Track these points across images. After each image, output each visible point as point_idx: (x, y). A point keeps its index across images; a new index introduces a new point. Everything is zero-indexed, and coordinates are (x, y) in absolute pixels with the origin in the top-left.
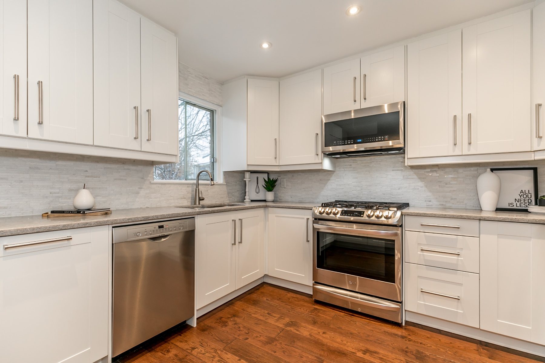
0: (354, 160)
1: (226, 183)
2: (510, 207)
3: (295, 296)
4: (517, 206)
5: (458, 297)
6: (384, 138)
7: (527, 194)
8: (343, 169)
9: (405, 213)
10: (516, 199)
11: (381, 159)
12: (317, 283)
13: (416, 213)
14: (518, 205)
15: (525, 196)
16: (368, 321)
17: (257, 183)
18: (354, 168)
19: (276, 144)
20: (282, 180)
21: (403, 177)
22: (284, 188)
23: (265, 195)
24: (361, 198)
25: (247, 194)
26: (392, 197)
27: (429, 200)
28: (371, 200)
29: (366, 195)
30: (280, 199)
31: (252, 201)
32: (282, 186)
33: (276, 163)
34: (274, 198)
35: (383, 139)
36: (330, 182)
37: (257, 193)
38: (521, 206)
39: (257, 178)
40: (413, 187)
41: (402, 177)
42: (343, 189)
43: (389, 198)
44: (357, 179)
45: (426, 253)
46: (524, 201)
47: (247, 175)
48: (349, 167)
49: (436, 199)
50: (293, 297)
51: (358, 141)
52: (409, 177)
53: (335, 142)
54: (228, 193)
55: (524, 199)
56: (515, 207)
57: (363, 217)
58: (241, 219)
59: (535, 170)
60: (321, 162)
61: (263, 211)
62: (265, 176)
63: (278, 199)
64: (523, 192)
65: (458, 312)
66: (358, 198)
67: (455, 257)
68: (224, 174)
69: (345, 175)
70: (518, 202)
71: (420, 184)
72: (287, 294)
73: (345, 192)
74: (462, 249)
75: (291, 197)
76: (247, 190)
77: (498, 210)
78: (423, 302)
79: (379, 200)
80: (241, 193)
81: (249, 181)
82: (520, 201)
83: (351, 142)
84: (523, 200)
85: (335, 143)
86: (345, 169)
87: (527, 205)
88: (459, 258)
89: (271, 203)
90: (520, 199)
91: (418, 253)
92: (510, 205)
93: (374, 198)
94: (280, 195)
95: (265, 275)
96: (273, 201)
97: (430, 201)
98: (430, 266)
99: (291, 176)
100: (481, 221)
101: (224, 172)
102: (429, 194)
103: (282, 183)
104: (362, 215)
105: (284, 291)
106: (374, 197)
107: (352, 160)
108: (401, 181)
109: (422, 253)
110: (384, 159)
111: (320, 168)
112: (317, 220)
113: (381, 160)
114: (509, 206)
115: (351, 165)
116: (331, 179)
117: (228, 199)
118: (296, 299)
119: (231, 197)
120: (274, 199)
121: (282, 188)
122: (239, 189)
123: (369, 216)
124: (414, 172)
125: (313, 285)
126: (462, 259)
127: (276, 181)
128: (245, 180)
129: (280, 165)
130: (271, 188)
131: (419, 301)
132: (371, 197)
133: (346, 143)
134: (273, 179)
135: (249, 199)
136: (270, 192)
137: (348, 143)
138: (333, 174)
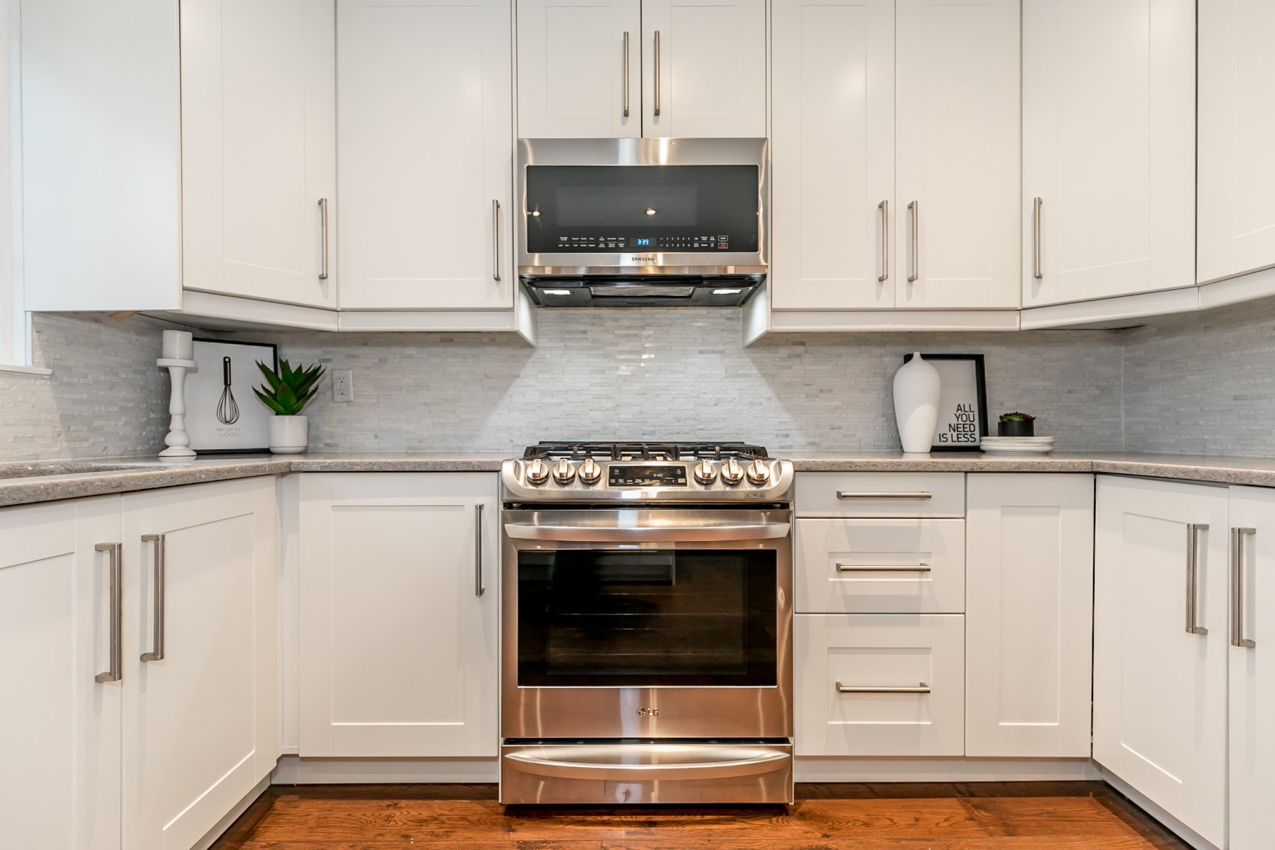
0: (595, 317)
1: (49, 371)
2: (943, 444)
3: (425, 814)
4: (953, 441)
5: (922, 685)
6: (716, 243)
7: (967, 413)
8: (562, 345)
9: (801, 464)
10: (950, 425)
11: (670, 319)
12: (513, 741)
13: (828, 463)
14: (955, 439)
15: (964, 418)
16: (703, 827)
17: (227, 383)
18: (594, 341)
19: (324, 222)
20: (337, 374)
21: (726, 371)
22: (345, 405)
23: (268, 431)
24: (615, 433)
25: (176, 424)
26: (699, 427)
27: (786, 432)
28: (645, 437)
29: (627, 424)
30: (328, 445)
31: (201, 454)
32: (338, 397)
33: (326, 296)
34: (308, 443)
35: (712, 245)
36: (518, 382)
37: (227, 422)
38: (960, 440)
39: (227, 363)
40: (750, 400)
41: (724, 372)
42: (561, 404)
43: (692, 431)
44: (603, 376)
45: (848, 579)
46: (964, 428)
47: (177, 344)
48: (580, 339)
49: (800, 429)
50: (421, 822)
51: (640, 242)
52: (740, 372)
53: (565, 239)
54: (66, 420)
55: (964, 425)
56: (949, 443)
57: (685, 484)
58: (156, 538)
59: (979, 360)
60: (511, 306)
61: (274, 487)
62: (266, 356)
63: (321, 445)
64: (961, 409)
65: (920, 725)
66: (607, 434)
67: (914, 579)
68: (33, 323)
69: (569, 361)
70: (954, 431)
71: (766, 391)
72: (390, 812)
73: (567, 415)
74: (931, 553)
75: (376, 437)
76: (176, 406)
77: (935, 450)
78: (840, 721)
79: (665, 437)
80: (145, 420)
81: (188, 371)
82: (958, 428)
83: (617, 245)
84: (961, 426)
85: (564, 243)
86: (568, 344)
87: (968, 436)
88: (924, 580)
89: (298, 457)
90: (957, 425)
91: (830, 580)
92: (942, 439)
93: (653, 433)
94: (326, 429)
95: (284, 756)
96: (304, 453)
97: (787, 436)
98: (858, 612)
99: (377, 360)
100: (969, 474)
101: (35, 314)
102: (786, 417)
103: (337, 386)
104: (681, 481)
105: (374, 803)
106: (653, 428)
107: (587, 315)
108: (720, 382)
109: (838, 580)
110: (678, 319)
111: (507, 328)
112: (517, 507)
113: (669, 322)
114: (940, 441)
115: (585, 332)
116: (522, 373)
117: (65, 444)
118: (432, 827)
119: (86, 440)
120: (305, 445)
121: (336, 405)
122: (130, 405)
123: (707, 481)
124: (750, 358)
125: (504, 751)
126: (931, 580)
127: (314, 375)
128: (162, 362)
129: (343, 305)
130: (294, 400)
131: (832, 721)
132: (645, 428)
133: (602, 246)
134: (300, 368)
135: (187, 446)
136: (287, 418)
137: (607, 245)
138: (529, 357)
